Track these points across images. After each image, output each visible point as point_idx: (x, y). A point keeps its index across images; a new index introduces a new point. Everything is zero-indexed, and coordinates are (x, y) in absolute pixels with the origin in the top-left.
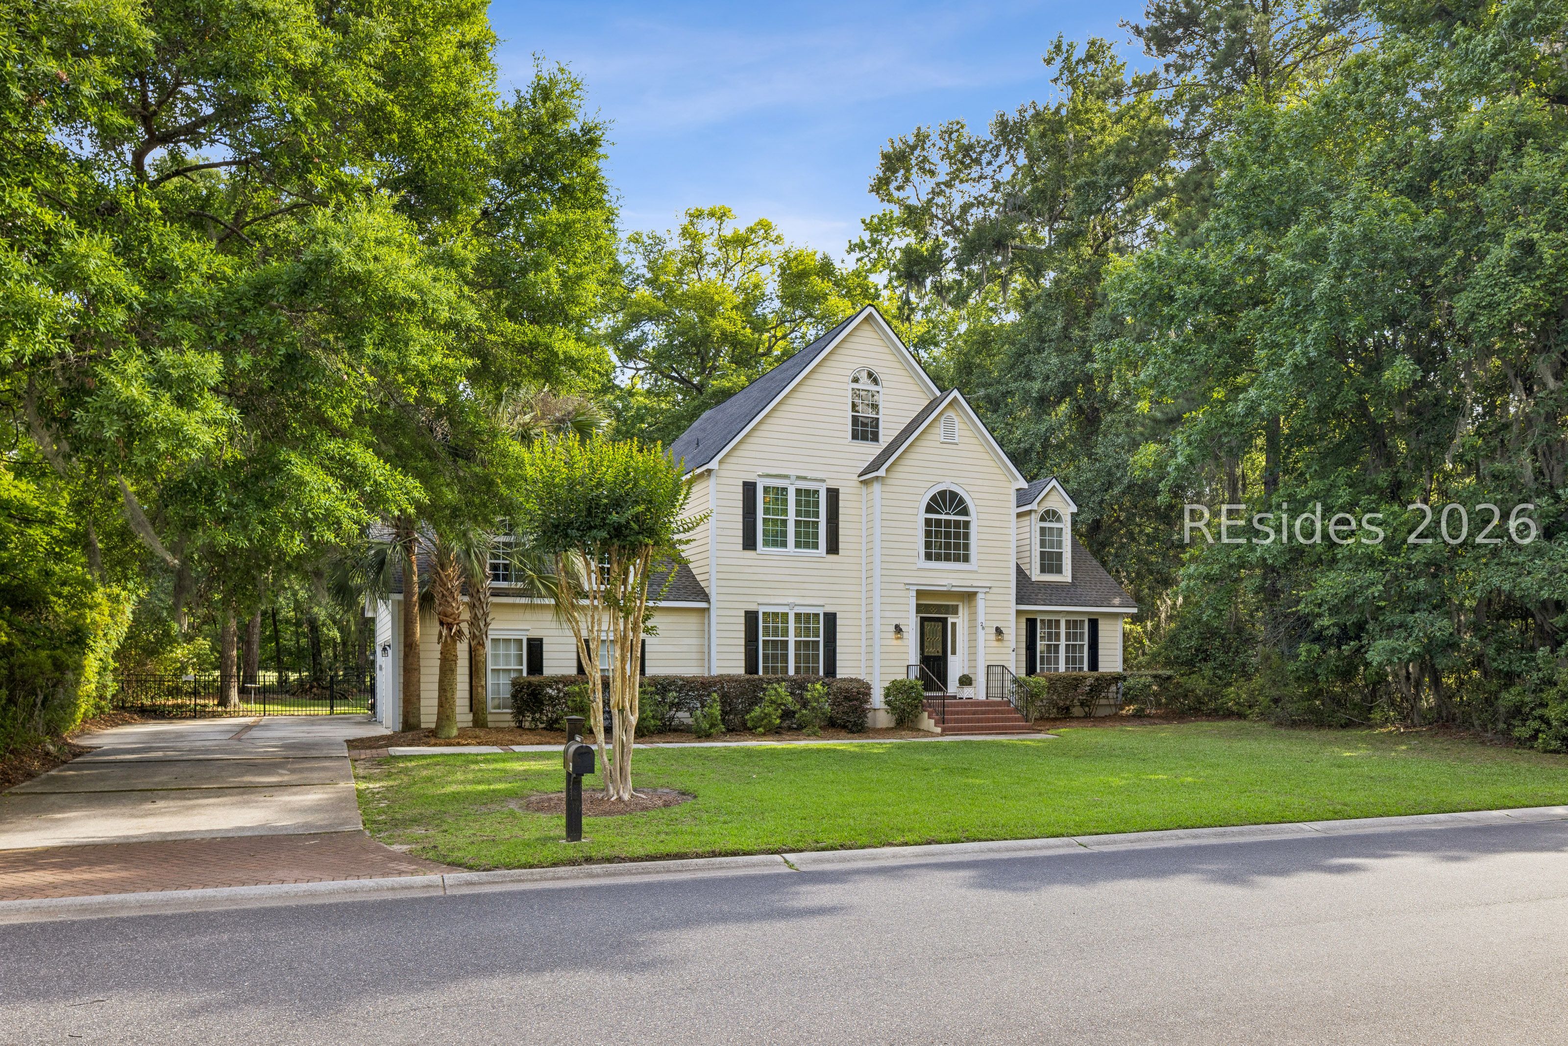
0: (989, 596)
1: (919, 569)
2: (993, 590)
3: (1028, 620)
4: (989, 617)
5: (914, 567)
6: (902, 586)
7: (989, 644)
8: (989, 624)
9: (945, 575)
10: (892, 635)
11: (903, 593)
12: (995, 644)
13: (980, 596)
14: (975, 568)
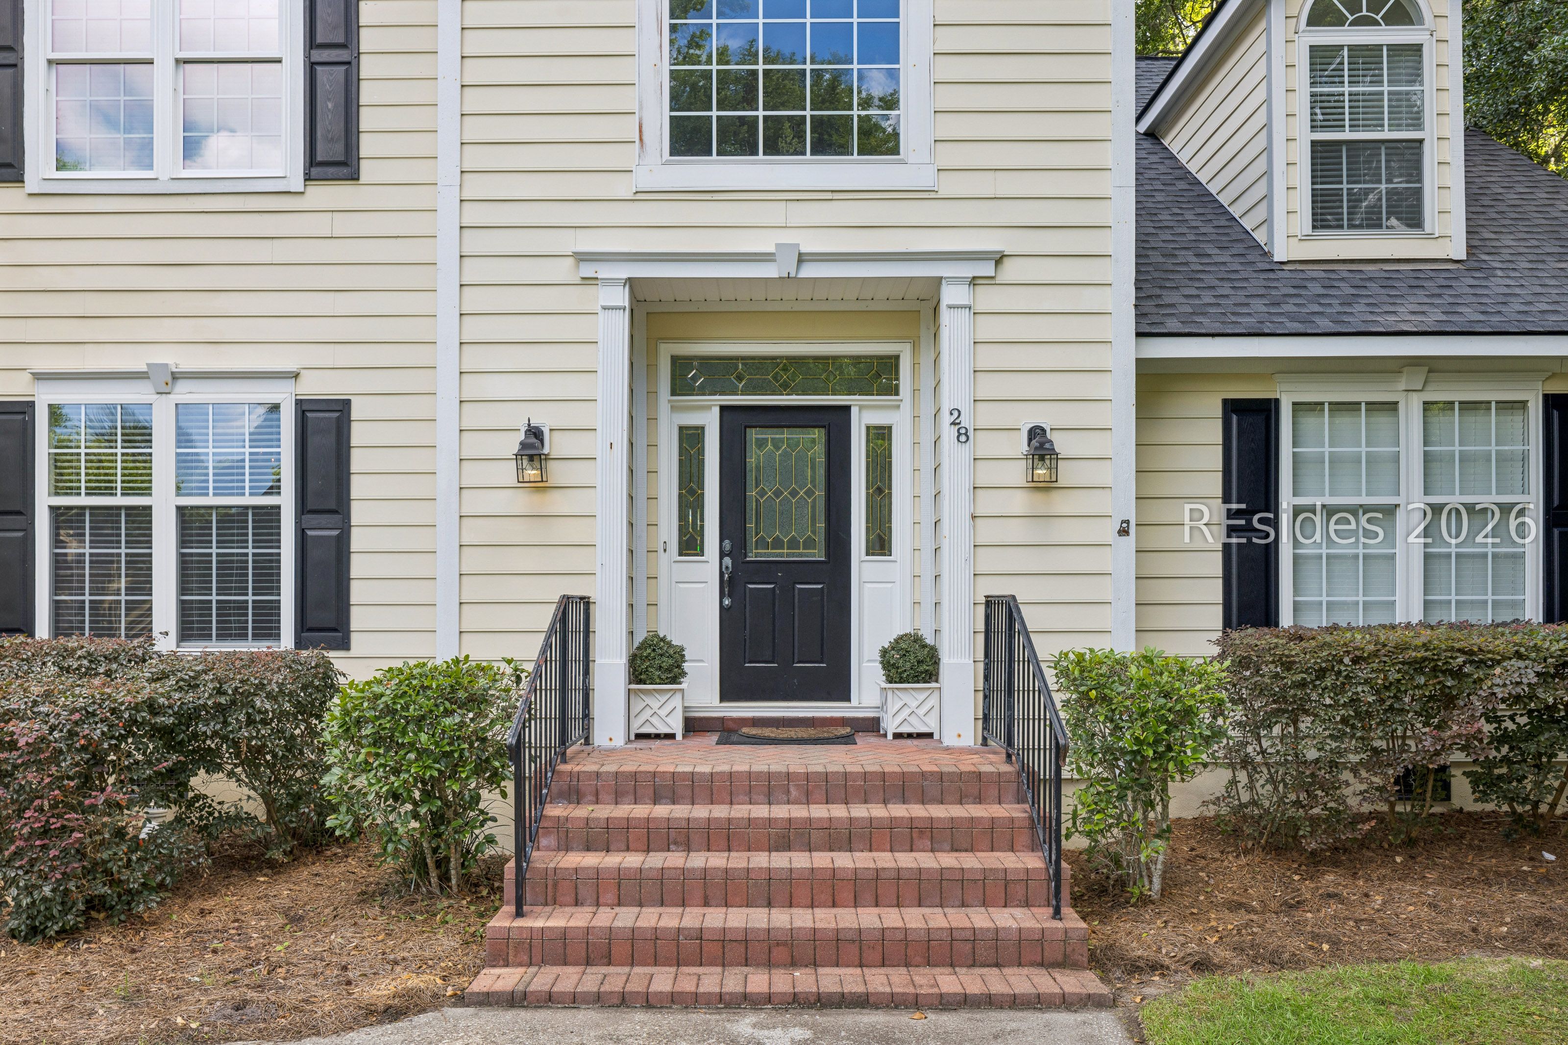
0: (987, 299)
1: (642, 196)
2: (1011, 271)
3: (1232, 407)
4: (989, 387)
5: (623, 187)
6: (564, 270)
7: (988, 503)
8: (988, 416)
9: (774, 213)
10: (507, 473)
11: (574, 299)
12: (1019, 502)
13: (950, 295)
14: (925, 178)
